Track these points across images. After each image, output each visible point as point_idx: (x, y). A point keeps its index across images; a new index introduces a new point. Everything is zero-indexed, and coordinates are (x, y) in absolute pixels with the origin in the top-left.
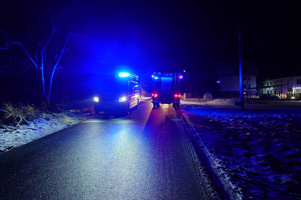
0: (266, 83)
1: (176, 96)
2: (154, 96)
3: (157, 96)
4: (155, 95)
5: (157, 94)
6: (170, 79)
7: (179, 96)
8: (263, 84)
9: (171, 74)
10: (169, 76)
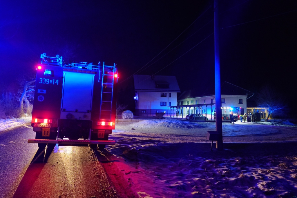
0: (186, 101)
1: (103, 123)
2: (39, 123)
3: (49, 123)
4: (43, 122)
5: (49, 119)
6: (89, 78)
7: (111, 124)
8: (182, 103)
9: (90, 67)
10: (85, 71)
